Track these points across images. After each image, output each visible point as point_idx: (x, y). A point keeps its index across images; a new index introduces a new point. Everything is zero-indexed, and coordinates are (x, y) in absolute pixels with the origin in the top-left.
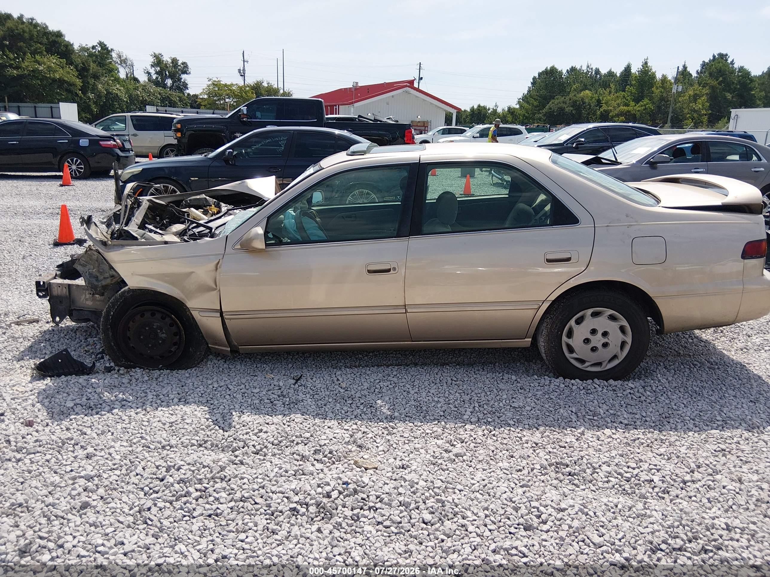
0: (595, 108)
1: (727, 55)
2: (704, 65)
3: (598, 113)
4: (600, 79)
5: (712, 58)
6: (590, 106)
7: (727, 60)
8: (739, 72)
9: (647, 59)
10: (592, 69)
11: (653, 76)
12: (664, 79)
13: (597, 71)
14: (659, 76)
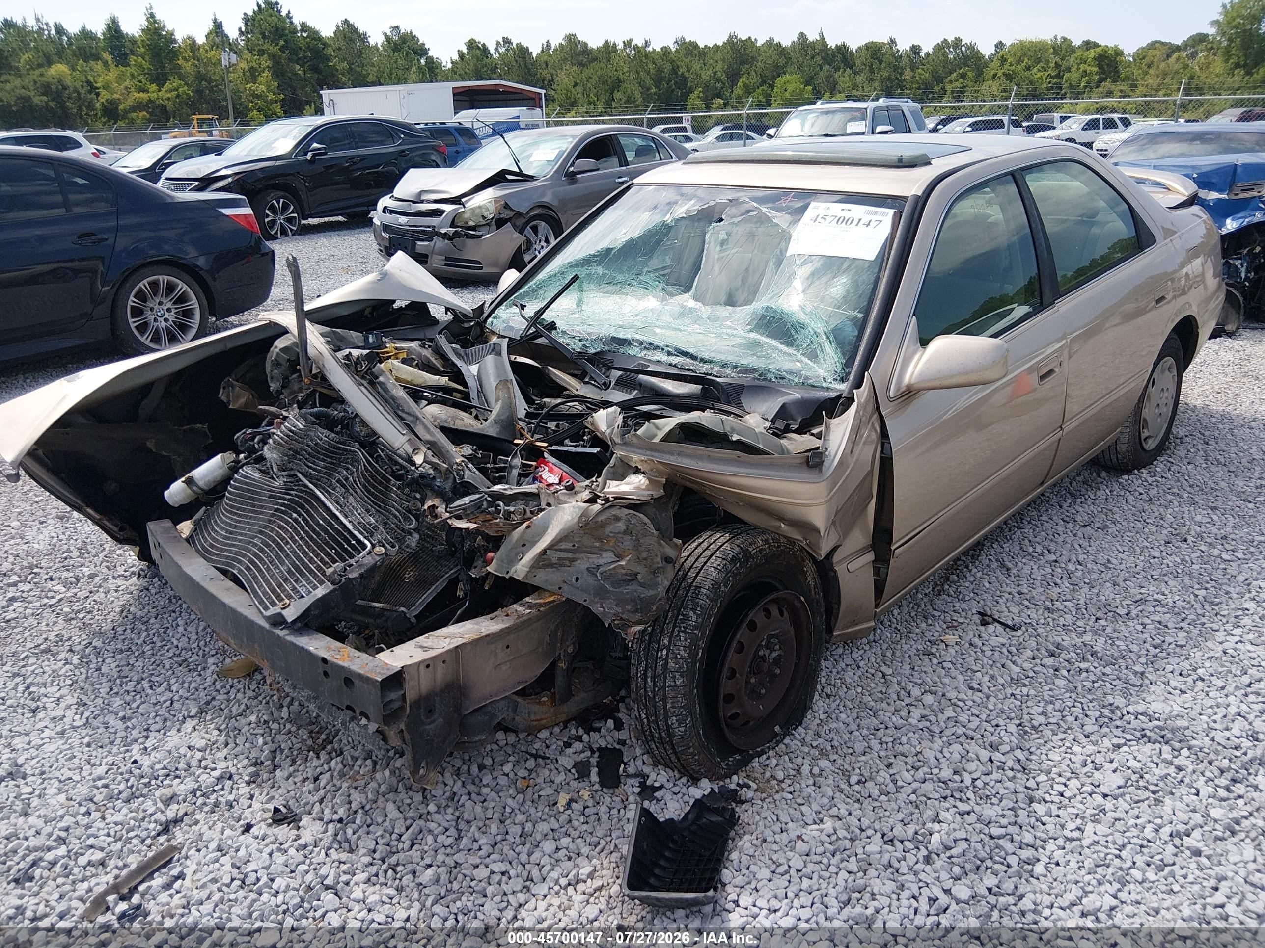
0: (89, 96)
1: (277, 4)
2: (247, 19)
3: (98, 106)
4: (70, 44)
5: (256, 8)
6: (79, 93)
7: (279, 11)
8: (302, 30)
9: (151, 8)
10: (47, 24)
11: (170, 38)
12: (192, 44)
13: (60, 30)
14: (179, 36)
